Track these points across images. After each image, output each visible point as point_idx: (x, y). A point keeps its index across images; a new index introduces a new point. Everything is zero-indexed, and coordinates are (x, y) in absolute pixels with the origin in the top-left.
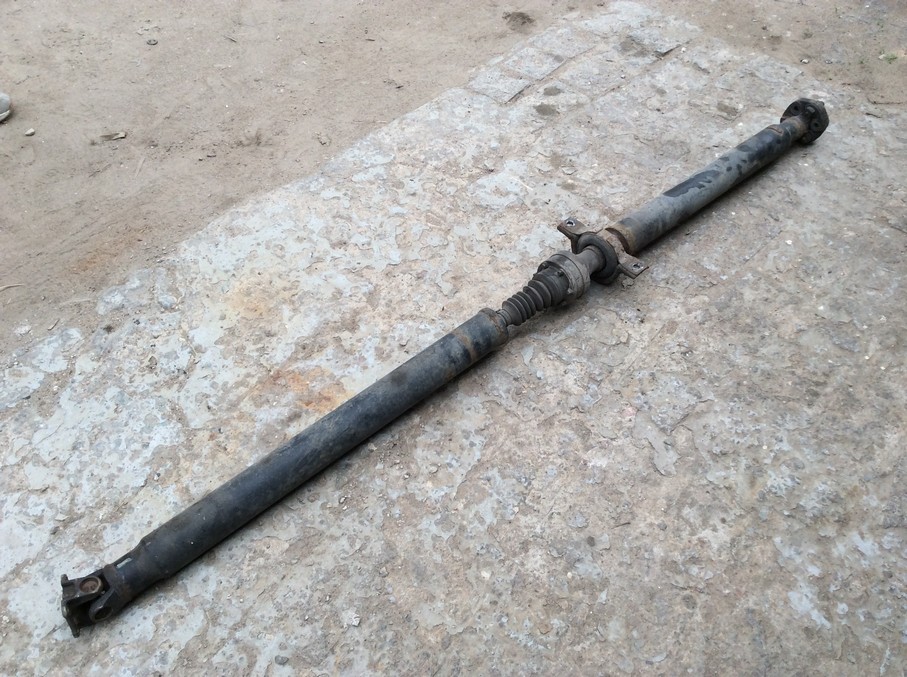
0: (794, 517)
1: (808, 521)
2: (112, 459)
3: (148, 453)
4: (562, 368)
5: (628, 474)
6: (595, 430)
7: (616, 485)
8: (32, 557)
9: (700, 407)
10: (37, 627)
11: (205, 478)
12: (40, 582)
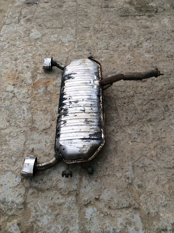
0: (135, 47)
1: (137, 47)
2: (20, 117)
3: (26, 111)
4: (82, 52)
5: (109, 58)
6: (97, 56)
7: (109, 60)
8: (25, 141)
9: (108, 43)
10: (42, 148)
11: (42, 106)
12: (32, 142)
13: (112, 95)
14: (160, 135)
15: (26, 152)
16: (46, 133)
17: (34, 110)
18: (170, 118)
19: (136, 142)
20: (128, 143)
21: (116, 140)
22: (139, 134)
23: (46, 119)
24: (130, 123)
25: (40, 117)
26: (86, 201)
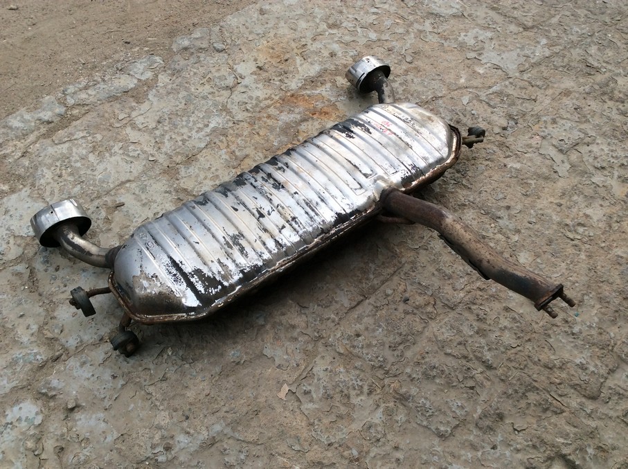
2: (183, 131)
3: (208, 130)
4: (490, 110)
5: (535, 173)
6: (512, 147)
7: (527, 179)
8: (132, 179)
9: (587, 140)
10: (135, 217)
11: (245, 147)
12: (137, 192)
13: (408, 256)
14: (372, 454)
15: (105, 199)
16: (179, 199)
17: (221, 141)
18: (463, 452)
19: (296, 404)
20: (280, 384)
21: (268, 352)
22: (328, 397)
23: (217, 176)
24: (351, 353)
25: (212, 163)
26: (48, 388)
